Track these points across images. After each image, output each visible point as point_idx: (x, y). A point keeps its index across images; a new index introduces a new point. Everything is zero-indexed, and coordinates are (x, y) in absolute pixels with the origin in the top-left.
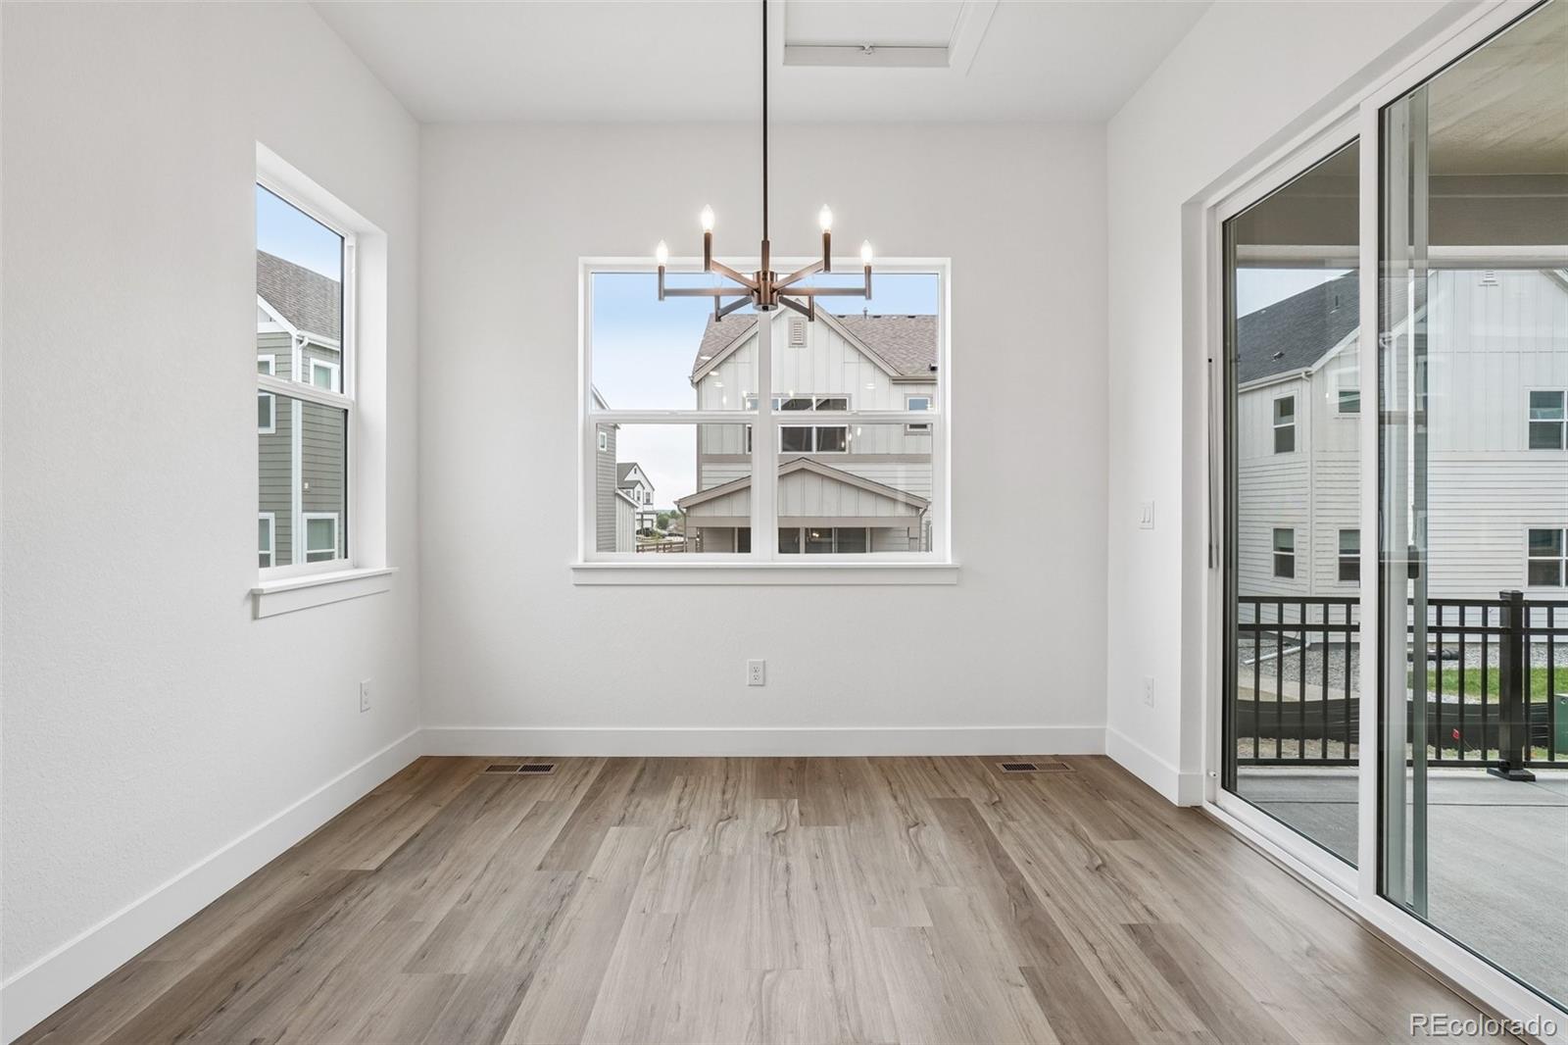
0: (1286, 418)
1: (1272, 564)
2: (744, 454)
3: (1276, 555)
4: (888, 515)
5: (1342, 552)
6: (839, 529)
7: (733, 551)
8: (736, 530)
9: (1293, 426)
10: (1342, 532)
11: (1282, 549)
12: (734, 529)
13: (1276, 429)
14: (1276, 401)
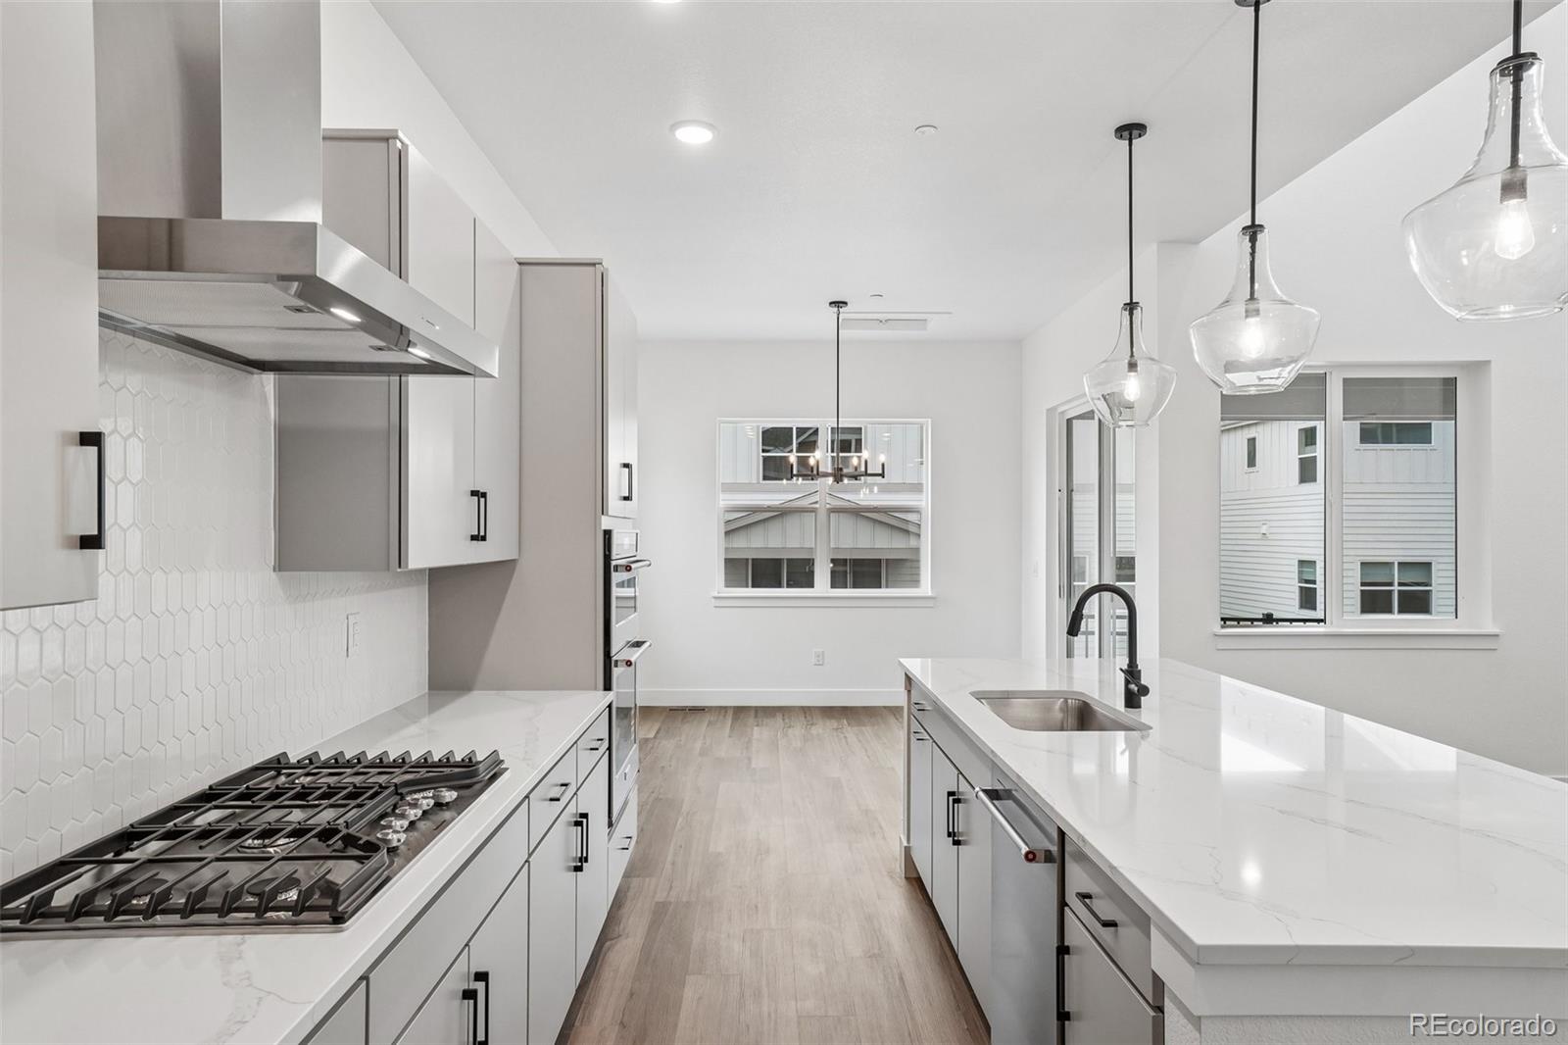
0: (1309, 448)
1: (1296, 596)
2: (758, 483)
3: (1301, 588)
4: (904, 547)
5: (1363, 584)
6: (854, 560)
7: (747, 587)
8: (750, 562)
9: (1315, 457)
10: (1363, 564)
11: (1307, 582)
12: (747, 560)
13: (1300, 459)
14: (1300, 430)
